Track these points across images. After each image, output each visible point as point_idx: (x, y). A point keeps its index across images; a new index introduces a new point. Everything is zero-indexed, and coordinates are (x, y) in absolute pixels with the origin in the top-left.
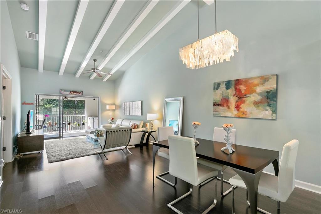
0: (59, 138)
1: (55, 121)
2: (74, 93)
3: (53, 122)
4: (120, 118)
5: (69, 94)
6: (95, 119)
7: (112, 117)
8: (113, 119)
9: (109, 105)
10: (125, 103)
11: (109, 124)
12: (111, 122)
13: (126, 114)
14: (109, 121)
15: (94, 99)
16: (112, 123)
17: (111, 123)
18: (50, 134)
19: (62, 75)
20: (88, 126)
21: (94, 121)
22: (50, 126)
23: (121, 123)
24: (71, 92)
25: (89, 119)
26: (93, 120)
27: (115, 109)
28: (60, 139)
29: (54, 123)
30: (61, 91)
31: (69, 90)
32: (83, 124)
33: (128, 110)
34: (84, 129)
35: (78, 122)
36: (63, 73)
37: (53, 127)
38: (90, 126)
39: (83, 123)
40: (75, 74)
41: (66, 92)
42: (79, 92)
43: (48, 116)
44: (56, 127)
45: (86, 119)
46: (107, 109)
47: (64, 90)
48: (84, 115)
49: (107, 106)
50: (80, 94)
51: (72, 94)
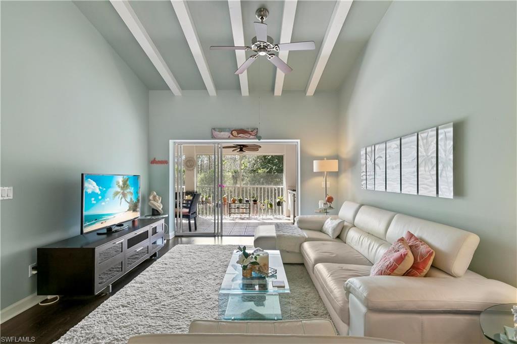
0: (213, 235)
2: (238, 134)
4: (353, 200)
5: (229, 137)
7: (330, 195)
8: (330, 200)
9: (320, 158)
10: (369, 149)
11: (320, 212)
13: (370, 187)
14: (321, 204)
16: (328, 211)
17: (325, 211)
22: (225, 205)
23: (354, 217)
25: (289, 194)
27: (336, 170)
28: (217, 238)
29: (232, 200)
30: (213, 131)
31: (229, 128)
32: (279, 204)
33: (380, 171)
37: (230, 206)
39: (279, 202)
41: (222, 133)
42: (250, 130)
45: (284, 193)
46: (314, 171)
47: (219, 128)
48: (282, 187)
49: (314, 161)
50: (253, 135)
51: (236, 137)
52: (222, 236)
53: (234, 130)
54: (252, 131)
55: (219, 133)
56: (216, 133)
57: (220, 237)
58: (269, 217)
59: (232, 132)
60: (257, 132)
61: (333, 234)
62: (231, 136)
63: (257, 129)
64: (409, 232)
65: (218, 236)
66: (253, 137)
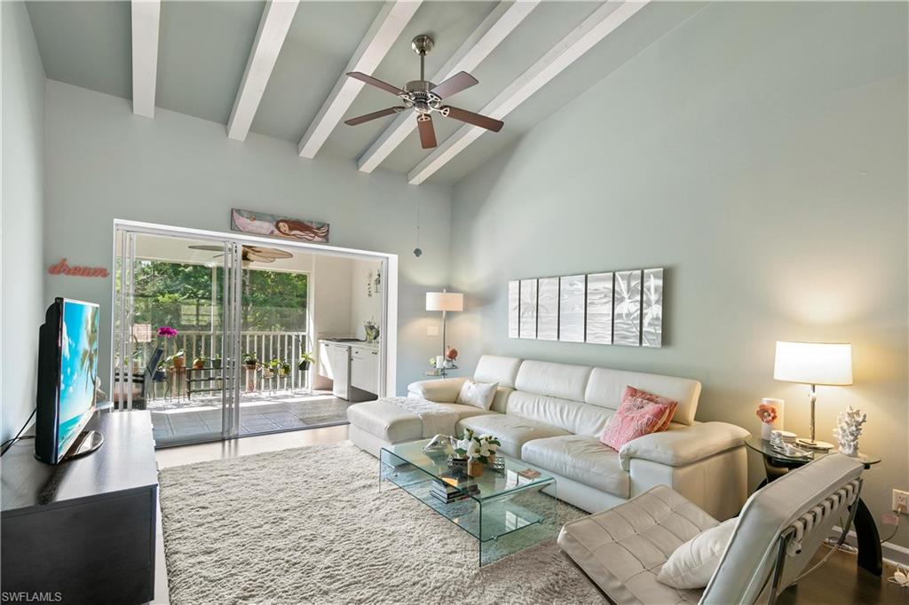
0: (220, 438)
1: (198, 354)
2: (291, 229)
3: (189, 357)
4: (502, 354)
5: (272, 232)
6: (354, 351)
7: (451, 346)
8: (454, 354)
10: (525, 282)
11: (436, 375)
12: (443, 370)
13: (527, 334)
15: (418, 252)
16: (453, 372)
17: (443, 373)
18: (179, 406)
19: (243, 140)
20: (321, 374)
21: (350, 359)
22: (179, 373)
23: (514, 378)
24: (281, 224)
25: (322, 347)
26: (347, 354)
27: (460, 308)
28: (227, 442)
29: (195, 362)
30: (235, 214)
31: (271, 216)
32: (303, 366)
34: (303, 385)
35: (282, 359)
36: (247, 131)
37: (189, 377)
38: (331, 376)
39: (304, 363)
40: (298, 139)
41: (257, 223)
43: (170, 333)
44: (202, 377)
45: (310, 346)
46: (428, 309)
47: (250, 212)
48: (303, 333)
49: (428, 294)
50: (319, 236)
51: (285, 235)
52: (236, 438)
53: (282, 221)
54: (318, 229)
55: (248, 221)
56: (242, 221)
57: (233, 441)
58: (280, 393)
59: (278, 223)
60: (328, 231)
61: (485, 404)
62: (276, 232)
63: (328, 225)
64: (629, 387)
65: (230, 439)
66: (320, 239)
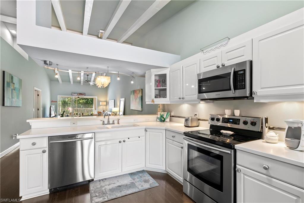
2: (80, 94)
8: (104, 111)
9: (102, 101)
31: (77, 93)
42: (83, 94)
45: (94, 111)
46: (100, 105)
47: (74, 93)
48: (93, 109)
